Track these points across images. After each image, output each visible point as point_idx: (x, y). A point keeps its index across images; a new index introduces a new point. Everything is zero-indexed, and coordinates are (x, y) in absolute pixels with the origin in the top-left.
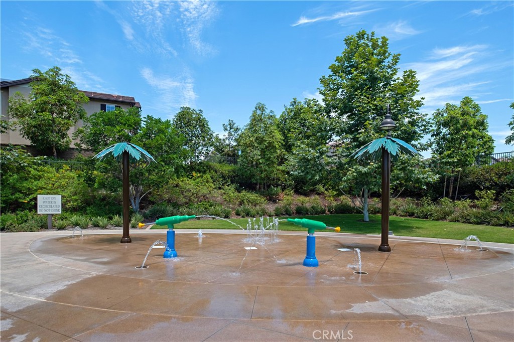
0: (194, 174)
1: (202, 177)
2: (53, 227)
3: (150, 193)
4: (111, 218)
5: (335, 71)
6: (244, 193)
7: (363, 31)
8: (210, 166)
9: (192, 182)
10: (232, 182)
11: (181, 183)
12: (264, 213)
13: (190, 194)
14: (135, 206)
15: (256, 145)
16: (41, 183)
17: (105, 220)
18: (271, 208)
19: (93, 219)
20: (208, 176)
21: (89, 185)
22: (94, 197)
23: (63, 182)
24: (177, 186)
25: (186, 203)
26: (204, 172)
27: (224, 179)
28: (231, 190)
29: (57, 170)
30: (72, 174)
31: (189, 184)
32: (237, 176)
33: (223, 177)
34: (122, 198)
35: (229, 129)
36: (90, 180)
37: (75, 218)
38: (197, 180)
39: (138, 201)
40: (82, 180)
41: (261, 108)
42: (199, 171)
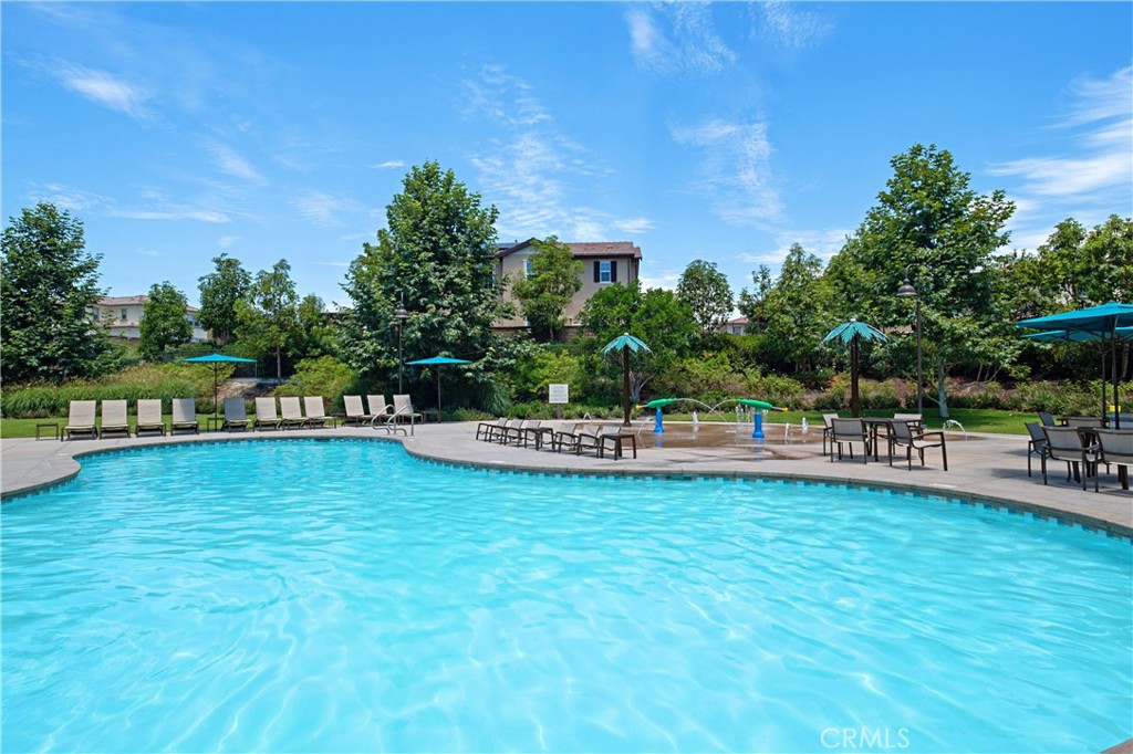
0: (705, 353)
1: (715, 357)
2: (562, 417)
3: (652, 380)
4: (611, 409)
5: (885, 199)
6: (771, 377)
7: (919, 146)
8: (729, 342)
9: (702, 365)
10: (759, 362)
11: (688, 366)
12: (797, 406)
13: (698, 380)
14: (635, 396)
15: (788, 308)
16: (546, 372)
17: (607, 411)
18: (810, 398)
19: (596, 409)
20: (724, 354)
21: (590, 373)
22: (593, 386)
23: (565, 369)
24: (683, 370)
25: (694, 392)
26: (720, 350)
27: (747, 359)
28: (754, 375)
29: (557, 356)
30: (574, 361)
31: (697, 367)
32: (765, 353)
33: (746, 356)
34: (622, 387)
35: (761, 279)
36: (590, 368)
37: (579, 408)
38: (709, 362)
39: (639, 389)
40: (584, 366)
41: (797, 251)
42: (713, 349)
